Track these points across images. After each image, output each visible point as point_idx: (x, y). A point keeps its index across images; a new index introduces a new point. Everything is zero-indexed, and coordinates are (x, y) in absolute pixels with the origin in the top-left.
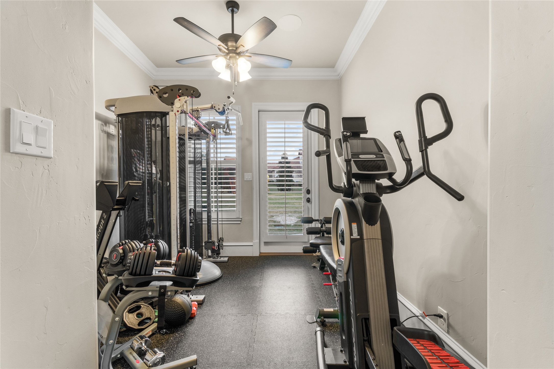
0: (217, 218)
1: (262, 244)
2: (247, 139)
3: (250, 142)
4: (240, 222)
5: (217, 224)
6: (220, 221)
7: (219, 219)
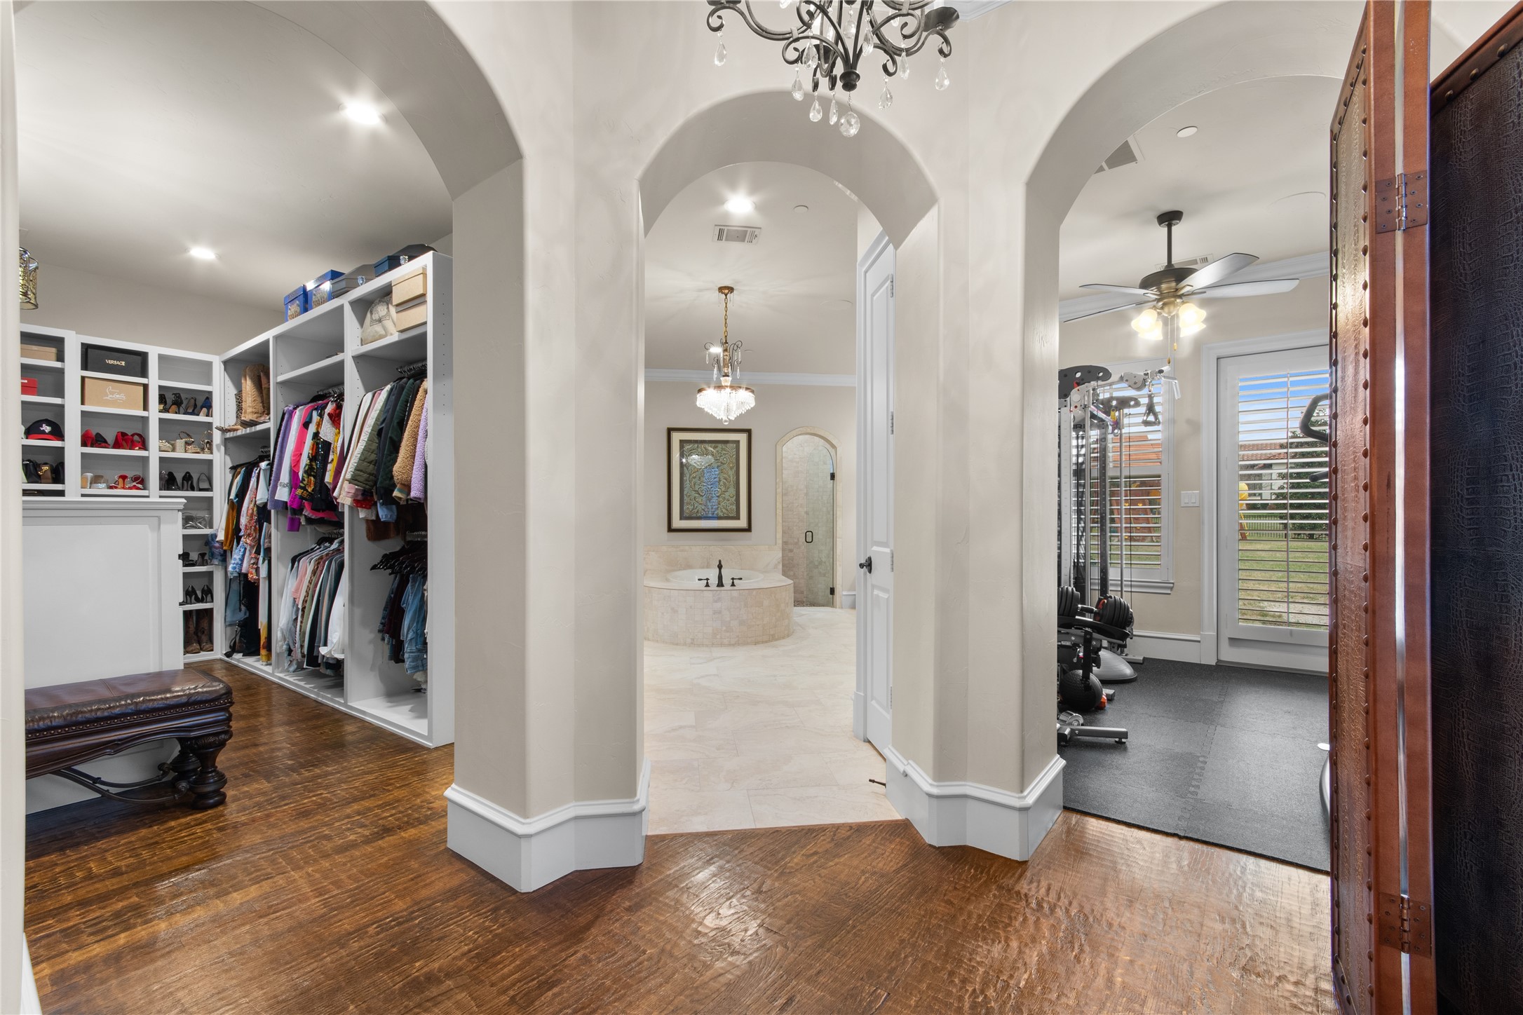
0: (1121, 580)
1: (1224, 644)
2: (1189, 422)
3: (1195, 427)
4: (1169, 592)
5: (1121, 591)
6: (1126, 586)
7: (1124, 583)
